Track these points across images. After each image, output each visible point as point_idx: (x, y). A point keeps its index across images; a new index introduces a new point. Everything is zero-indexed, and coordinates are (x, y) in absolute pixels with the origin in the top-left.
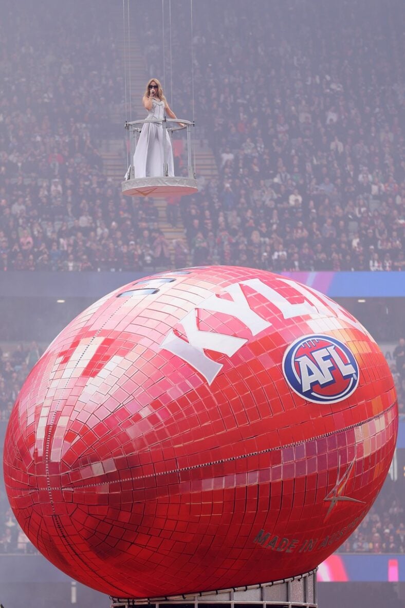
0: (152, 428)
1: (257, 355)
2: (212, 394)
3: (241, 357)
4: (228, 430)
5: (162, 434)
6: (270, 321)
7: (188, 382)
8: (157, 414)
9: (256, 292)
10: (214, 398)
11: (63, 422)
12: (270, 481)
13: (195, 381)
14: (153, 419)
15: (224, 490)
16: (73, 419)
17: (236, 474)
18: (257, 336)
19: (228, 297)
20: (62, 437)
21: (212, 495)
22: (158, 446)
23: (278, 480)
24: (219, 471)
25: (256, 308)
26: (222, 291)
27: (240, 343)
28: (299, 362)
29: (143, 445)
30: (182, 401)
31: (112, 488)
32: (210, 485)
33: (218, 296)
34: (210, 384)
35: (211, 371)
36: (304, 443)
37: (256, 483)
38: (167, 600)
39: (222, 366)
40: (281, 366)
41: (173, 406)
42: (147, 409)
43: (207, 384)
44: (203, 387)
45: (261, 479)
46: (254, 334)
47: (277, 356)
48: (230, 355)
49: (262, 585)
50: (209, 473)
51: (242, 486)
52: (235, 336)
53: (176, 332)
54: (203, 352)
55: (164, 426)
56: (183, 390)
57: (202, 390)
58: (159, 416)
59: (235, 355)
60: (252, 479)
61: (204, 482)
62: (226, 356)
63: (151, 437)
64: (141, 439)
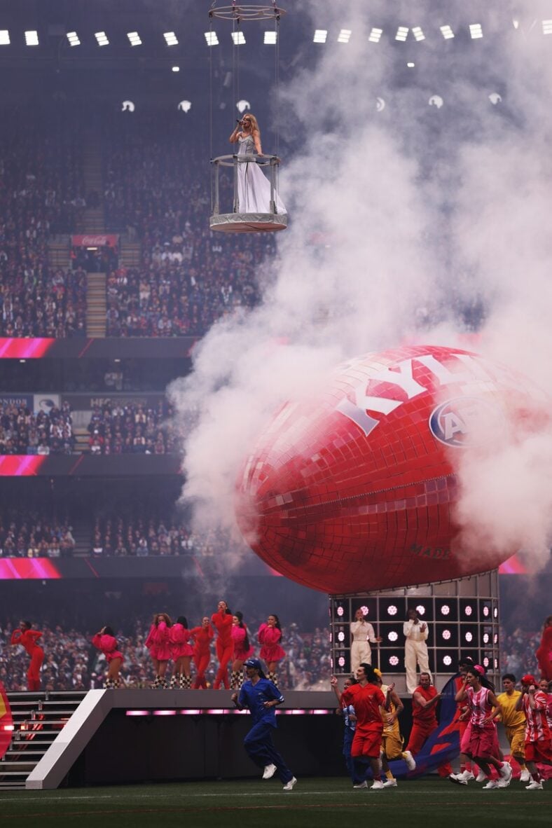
0: (319, 469)
1: (408, 413)
2: (367, 443)
3: (395, 415)
4: (380, 470)
5: (326, 473)
6: (426, 387)
7: (350, 435)
8: (324, 459)
9: (423, 365)
10: (369, 446)
11: (260, 466)
12: (417, 506)
13: (355, 434)
14: (320, 462)
15: (377, 514)
16: (266, 464)
17: (387, 502)
18: (412, 399)
19: (398, 370)
20: (257, 477)
21: (368, 518)
22: (323, 483)
23: (423, 506)
24: (372, 500)
25: (417, 377)
26: (395, 365)
27: (397, 404)
28: (444, 417)
29: (312, 482)
30: (344, 448)
31: (290, 514)
32: (366, 511)
33: (390, 369)
34: (367, 435)
35: (368, 427)
36: (445, 478)
37: (404, 508)
38: (356, 596)
39: (378, 422)
40: (428, 421)
41: (336, 453)
42: (317, 455)
43: (365, 436)
44: (361, 438)
45: (407, 505)
46: (410, 397)
47: (426, 413)
48: (386, 413)
49: (431, 584)
50: (363, 501)
51: (392, 511)
52: (394, 399)
53: (349, 397)
54: (365, 411)
55: (329, 467)
56: (346, 441)
57: (360, 440)
58: (325, 461)
59: (391, 414)
60: (400, 505)
61: (360, 509)
62: (383, 414)
63: (318, 476)
64: (310, 478)
